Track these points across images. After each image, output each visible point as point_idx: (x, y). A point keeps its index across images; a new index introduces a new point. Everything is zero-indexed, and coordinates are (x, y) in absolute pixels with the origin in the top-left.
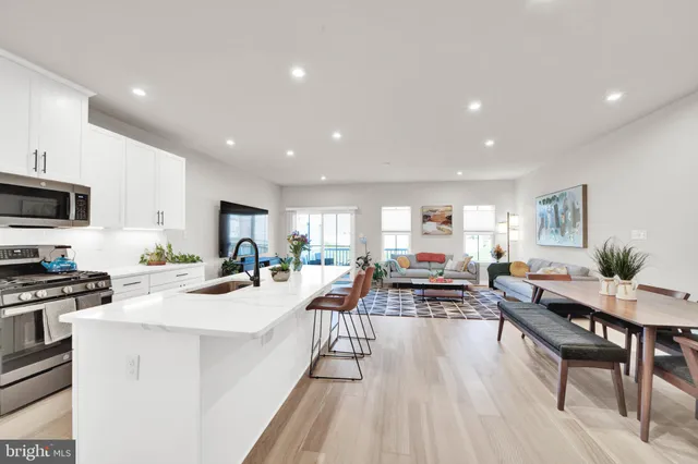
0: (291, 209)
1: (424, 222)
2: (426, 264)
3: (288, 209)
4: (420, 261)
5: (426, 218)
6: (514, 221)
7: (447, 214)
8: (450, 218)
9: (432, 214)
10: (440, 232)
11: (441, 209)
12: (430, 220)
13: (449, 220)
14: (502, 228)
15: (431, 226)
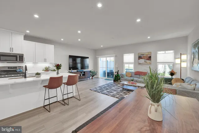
0: (98, 56)
1: (139, 59)
2: (138, 76)
3: (97, 57)
4: (135, 74)
5: (140, 58)
6: (184, 57)
7: (149, 56)
8: (150, 57)
9: (142, 56)
10: (146, 63)
11: (147, 54)
12: (141, 58)
13: (150, 58)
14: (178, 61)
15: (142, 61)
